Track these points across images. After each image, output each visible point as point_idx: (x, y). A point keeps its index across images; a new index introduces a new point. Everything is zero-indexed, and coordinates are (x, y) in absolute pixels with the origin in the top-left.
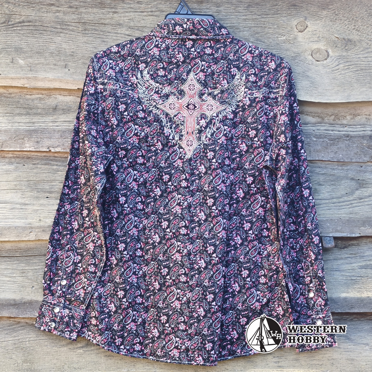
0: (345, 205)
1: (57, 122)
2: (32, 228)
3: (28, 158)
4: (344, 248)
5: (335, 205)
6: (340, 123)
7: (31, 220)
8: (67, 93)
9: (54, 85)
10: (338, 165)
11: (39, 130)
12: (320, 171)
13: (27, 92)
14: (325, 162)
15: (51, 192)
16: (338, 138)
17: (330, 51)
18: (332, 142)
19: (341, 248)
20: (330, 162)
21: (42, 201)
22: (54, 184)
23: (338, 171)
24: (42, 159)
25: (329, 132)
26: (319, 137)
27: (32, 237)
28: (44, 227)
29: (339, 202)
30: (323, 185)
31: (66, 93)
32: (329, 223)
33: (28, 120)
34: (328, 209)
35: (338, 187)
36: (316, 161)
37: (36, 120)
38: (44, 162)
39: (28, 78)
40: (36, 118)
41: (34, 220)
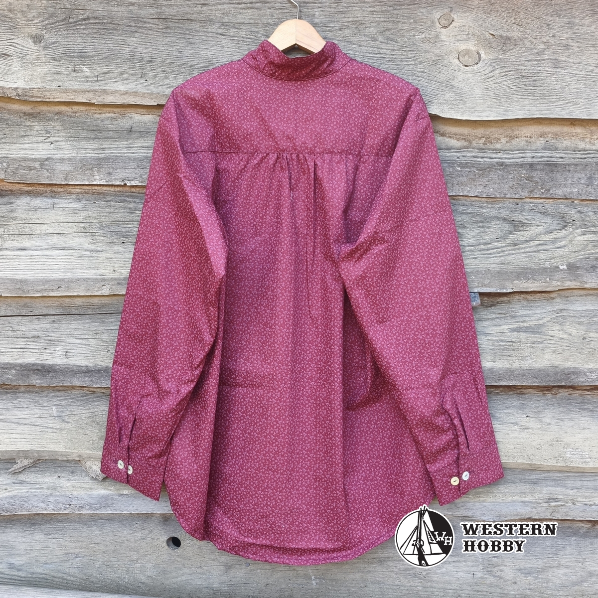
0: (494, 253)
2: (104, 280)
3: (100, 194)
4: (491, 306)
5: (483, 252)
6: (492, 147)
7: (103, 271)
8: (145, 111)
9: (127, 100)
10: (487, 202)
11: (110, 158)
12: (464, 210)
13: (96, 110)
14: (471, 198)
15: (127, 237)
16: (489, 167)
17: (482, 53)
18: (481, 172)
19: (487, 307)
20: (477, 199)
21: (117, 248)
22: (131, 226)
23: (488, 210)
24: (116, 195)
25: (478, 160)
26: (464, 165)
27: (106, 291)
28: (119, 279)
29: (487, 250)
30: (468, 228)
31: (143, 111)
32: (475, 276)
33: (96, 146)
34: (474, 258)
35: (487, 230)
36: (459, 197)
37: (107, 146)
38: (118, 199)
39: (94, 91)
40: (107, 143)
41: (107, 271)
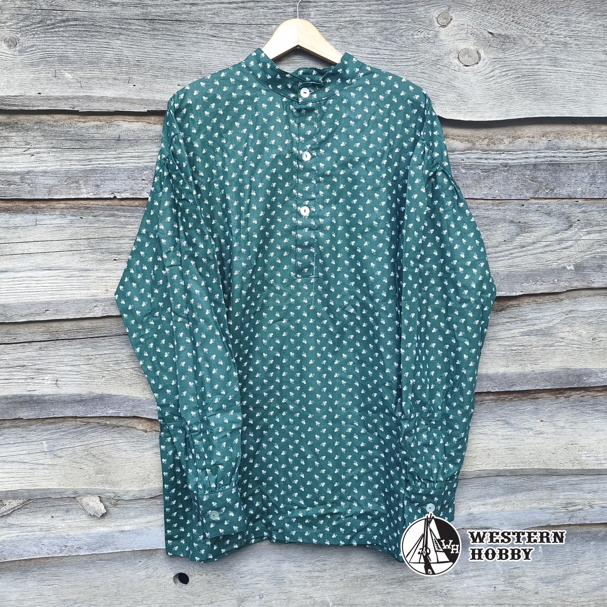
0: (502, 256)
1: (122, 157)
3: (87, 208)
6: (496, 148)
9: (114, 107)
10: (493, 205)
11: (97, 170)
13: (80, 118)
14: (476, 201)
15: (119, 253)
16: (493, 169)
17: (482, 52)
18: (486, 174)
20: (483, 201)
21: (108, 265)
22: (123, 241)
23: (494, 213)
24: (105, 209)
25: (482, 162)
26: (468, 168)
29: (495, 253)
31: (132, 118)
33: (82, 157)
35: (494, 233)
37: (93, 157)
38: (108, 213)
39: (79, 98)
40: (93, 153)
